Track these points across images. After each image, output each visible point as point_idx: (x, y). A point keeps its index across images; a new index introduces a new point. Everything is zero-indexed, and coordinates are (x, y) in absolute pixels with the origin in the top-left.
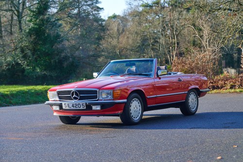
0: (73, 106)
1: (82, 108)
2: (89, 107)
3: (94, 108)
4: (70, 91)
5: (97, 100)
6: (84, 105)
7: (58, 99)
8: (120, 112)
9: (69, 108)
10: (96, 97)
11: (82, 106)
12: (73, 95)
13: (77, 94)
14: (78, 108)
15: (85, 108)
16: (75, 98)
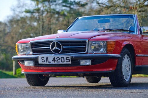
0: (54, 60)
1: (66, 63)
2: (75, 61)
3: (82, 63)
4: (49, 42)
5: (87, 53)
6: (70, 58)
7: (31, 53)
8: (111, 69)
9: (48, 63)
10: (84, 49)
11: (66, 61)
12: (53, 46)
13: (58, 46)
14: (61, 63)
15: (70, 63)
16: (56, 51)
